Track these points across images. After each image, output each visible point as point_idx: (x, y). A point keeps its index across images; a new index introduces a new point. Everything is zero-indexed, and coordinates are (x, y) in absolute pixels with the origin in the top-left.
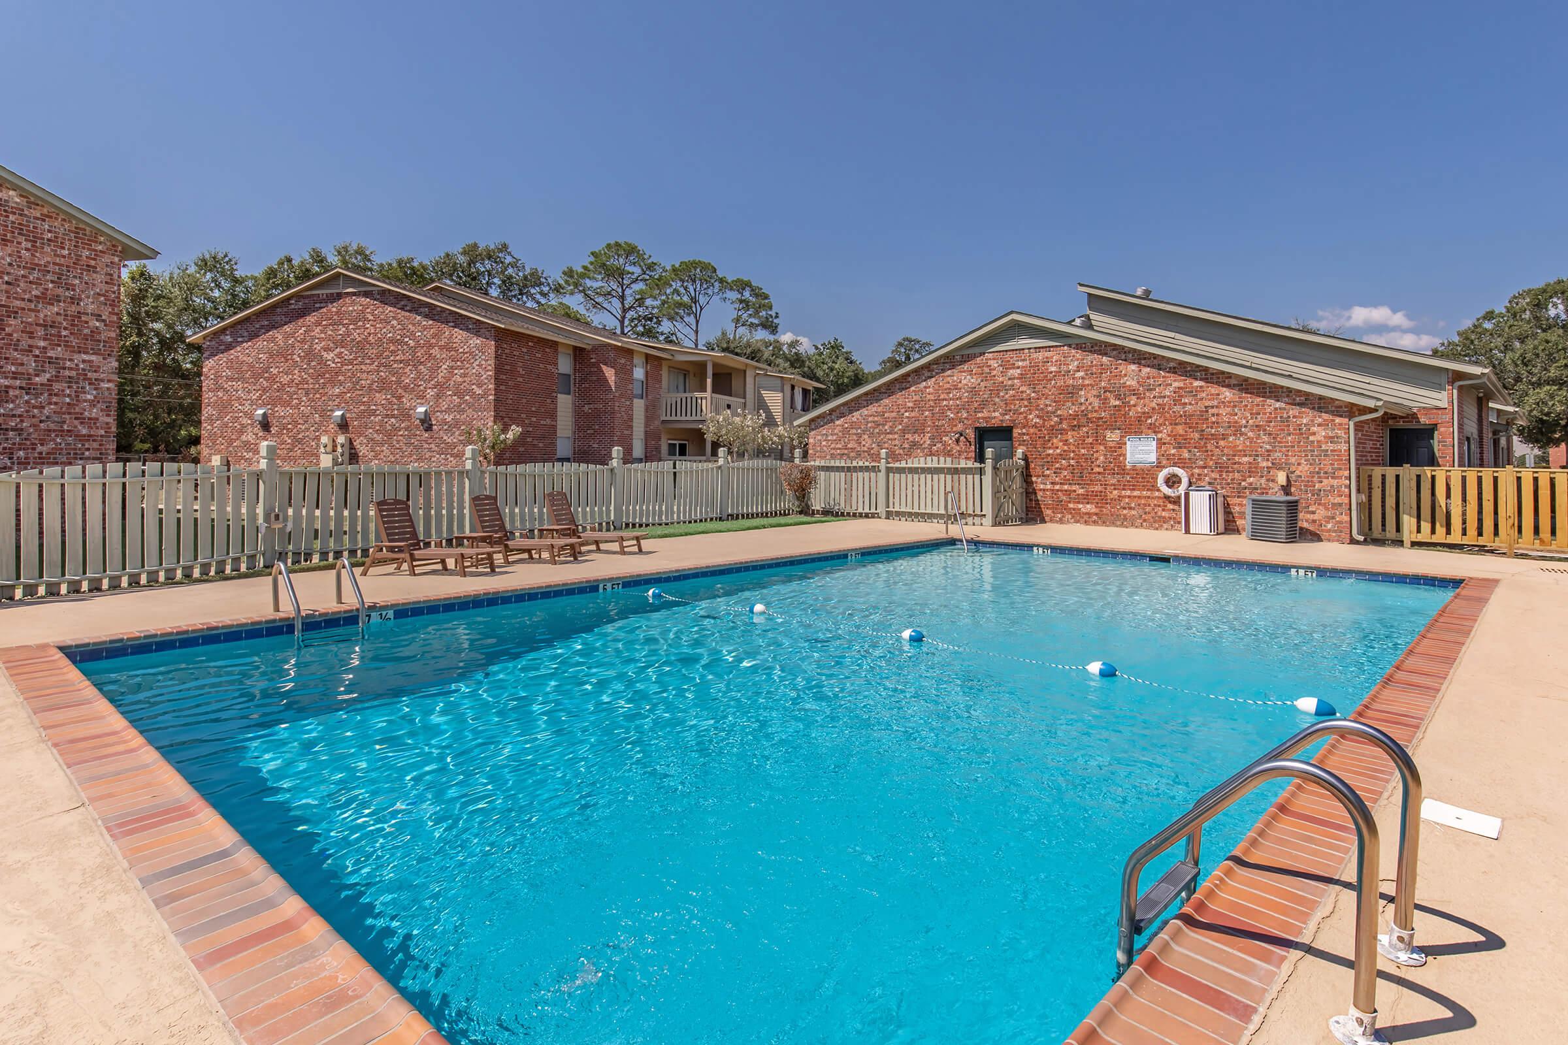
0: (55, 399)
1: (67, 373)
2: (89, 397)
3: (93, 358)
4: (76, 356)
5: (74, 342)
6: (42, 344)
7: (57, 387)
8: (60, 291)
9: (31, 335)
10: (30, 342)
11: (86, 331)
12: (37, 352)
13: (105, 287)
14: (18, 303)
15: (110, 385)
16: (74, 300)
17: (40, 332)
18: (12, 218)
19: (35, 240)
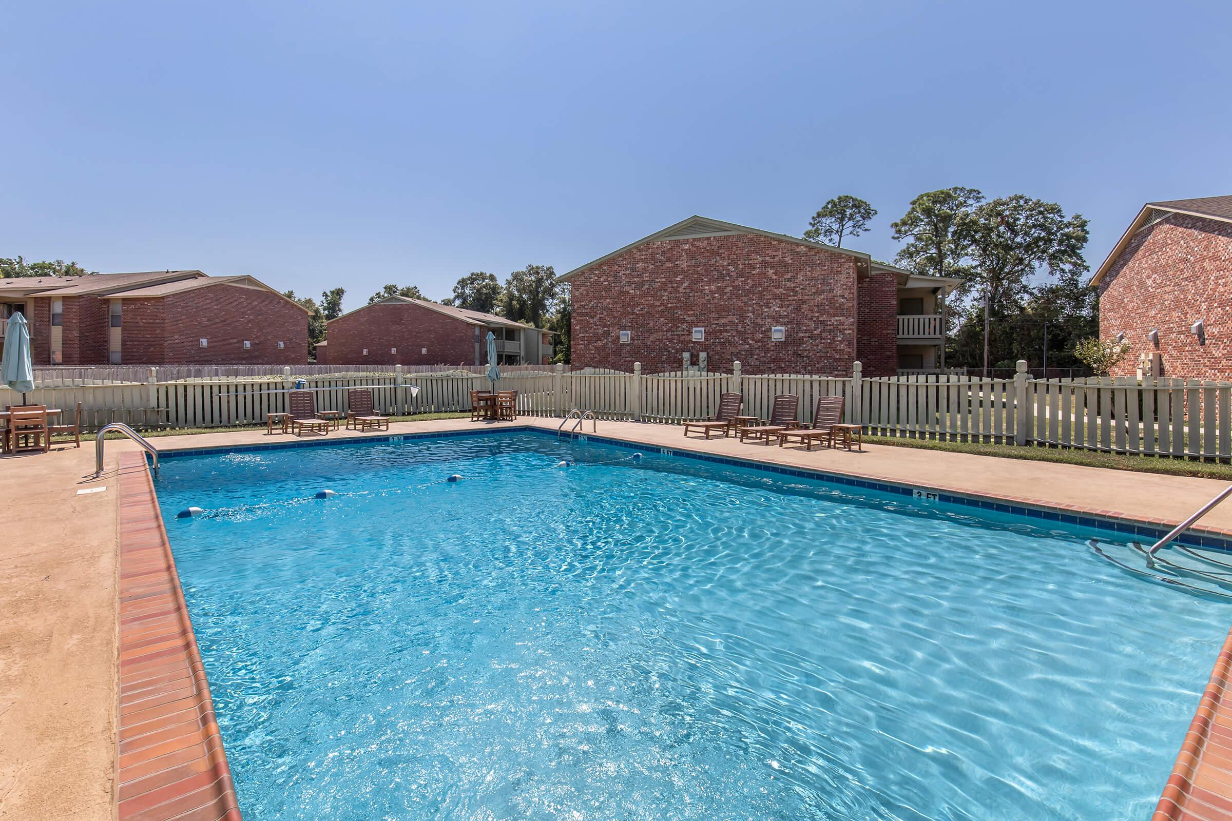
0: (823, 341)
1: (828, 327)
2: (839, 339)
3: (841, 318)
4: (833, 319)
5: (831, 311)
6: (817, 315)
7: (824, 335)
8: (824, 287)
9: (812, 311)
10: (812, 315)
11: (837, 305)
12: (815, 319)
13: (846, 280)
14: (806, 297)
15: (850, 331)
16: (831, 290)
17: (816, 309)
18: (803, 258)
19: (812, 266)
